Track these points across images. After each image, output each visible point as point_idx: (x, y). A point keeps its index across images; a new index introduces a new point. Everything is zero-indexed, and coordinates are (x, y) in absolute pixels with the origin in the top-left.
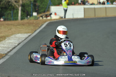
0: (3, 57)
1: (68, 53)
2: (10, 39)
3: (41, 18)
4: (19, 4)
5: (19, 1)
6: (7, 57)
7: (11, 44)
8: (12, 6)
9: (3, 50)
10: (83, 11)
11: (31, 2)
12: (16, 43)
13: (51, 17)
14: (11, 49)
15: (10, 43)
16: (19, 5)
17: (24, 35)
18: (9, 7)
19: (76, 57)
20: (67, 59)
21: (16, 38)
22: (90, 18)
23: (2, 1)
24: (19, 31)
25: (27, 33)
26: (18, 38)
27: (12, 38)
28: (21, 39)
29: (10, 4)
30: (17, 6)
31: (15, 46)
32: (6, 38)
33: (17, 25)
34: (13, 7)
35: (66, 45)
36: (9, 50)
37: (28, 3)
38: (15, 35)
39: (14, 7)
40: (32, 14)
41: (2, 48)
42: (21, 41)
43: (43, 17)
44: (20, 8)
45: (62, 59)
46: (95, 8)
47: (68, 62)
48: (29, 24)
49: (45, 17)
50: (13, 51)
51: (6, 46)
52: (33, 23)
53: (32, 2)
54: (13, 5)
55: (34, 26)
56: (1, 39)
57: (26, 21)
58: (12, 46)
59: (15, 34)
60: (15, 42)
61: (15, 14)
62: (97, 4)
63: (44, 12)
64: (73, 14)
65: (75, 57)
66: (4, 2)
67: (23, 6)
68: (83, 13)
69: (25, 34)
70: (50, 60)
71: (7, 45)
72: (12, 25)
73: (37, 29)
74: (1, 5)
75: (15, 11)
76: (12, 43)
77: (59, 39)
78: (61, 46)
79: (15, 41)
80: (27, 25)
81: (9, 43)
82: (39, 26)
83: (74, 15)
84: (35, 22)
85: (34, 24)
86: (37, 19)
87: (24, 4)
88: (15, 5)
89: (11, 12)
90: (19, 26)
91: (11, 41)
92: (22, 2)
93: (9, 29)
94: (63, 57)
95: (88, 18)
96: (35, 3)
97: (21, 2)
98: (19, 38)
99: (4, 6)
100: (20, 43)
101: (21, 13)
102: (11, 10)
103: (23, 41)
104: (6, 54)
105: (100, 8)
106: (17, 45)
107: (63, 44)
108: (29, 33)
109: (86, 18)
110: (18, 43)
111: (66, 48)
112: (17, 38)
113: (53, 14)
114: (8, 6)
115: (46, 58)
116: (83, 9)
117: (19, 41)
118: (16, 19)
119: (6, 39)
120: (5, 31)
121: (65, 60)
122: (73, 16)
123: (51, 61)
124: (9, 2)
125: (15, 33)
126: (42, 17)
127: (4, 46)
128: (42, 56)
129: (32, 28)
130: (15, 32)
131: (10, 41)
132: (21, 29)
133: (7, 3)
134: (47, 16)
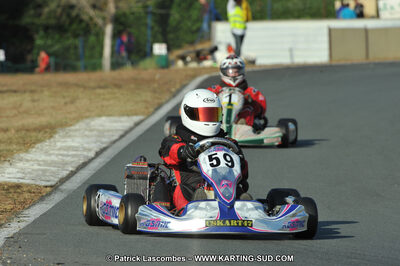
0: (42, 199)
1: (222, 190)
2: (70, 136)
3: (180, 63)
4: (105, 14)
5: (106, 4)
6: (57, 198)
7: (71, 153)
8: (81, 21)
9: (44, 171)
10: (325, 39)
11: (146, 7)
12: (90, 150)
13: (214, 60)
14: (71, 169)
15: (68, 148)
16: (104, 19)
17: (116, 122)
18: (71, 23)
19: (250, 205)
20: (218, 211)
21: (91, 130)
22: (349, 62)
23: (47, 5)
24: (103, 106)
25: (128, 115)
26: (98, 131)
27: (76, 130)
28: (106, 134)
29: (74, 13)
30: (100, 22)
31: (86, 160)
32: (55, 133)
33: (94, 88)
34: (83, 25)
35: (214, 162)
36: (65, 173)
37: (135, 10)
38: (87, 121)
39: (88, 25)
40: (151, 48)
41: (39, 165)
42: (106, 140)
43: (188, 59)
44: (109, 29)
45: (197, 213)
46: (366, 31)
47: (220, 223)
48: (139, 83)
49: (192, 60)
50: (78, 175)
51: (54, 158)
52: (152, 80)
53: (152, 8)
54: (85, 17)
55: (154, 91)
56: (40, 135)
57: (128, 71)
58: (76, 159)
59: (87, 117)
60: (86, 145)
61: (93, 48)
62: (372, 17)
63: (192, 43)
64: (291, 50)
65: (245, 205)
66: (53, 6)
67: (121, 23)
68: (326, 46)
69: (124, 119)
70: (155, 215)
71: (57, 155)
72: (77, 85)
73: (164, 101)
74: (43, 17)
75: (92, 39)
76: (75, 149)
77: (193, 137)
78: (196, 163)
79: (88, 143)
80: (132, 86)
81: (64, 150)
82: (171, 92)
83: (296, 53)
84: (157, 77)
85: (156, 85)
86: (167, 67)
87: (124, 15)
88: (91, 19)
89: (78, 42)
90: (101, 91)
91: (73, 141)
92: (117, 8)
93: (68, 100)
94: (203, 204)
95: (342, 62)
96: (163, 11)
97: (111, 8)
98: (101, 133)
99: (53, 22)
100: (103, 150)
101: (113, 47)
102: (76, 36)
103: (114, 142)
104: (55, 188)
106: (92, 154)
107: (203, 159)
108: (136, 114)
109: (334, 63)
110: (96, 147)
111: (215, 171)
112: (95, 133)
113: (222, 48)
114: (67, 23)
115: (141, 209)
116: (326, 32)
117: (102, 143)
118: (96, 66)
119: (57, 136)
120: (53, 108)
121: (210, 214)
122: (292, 56)
123: (158, 220)
124: (72, 7)
125: (88, 114)
126: (183, 58)
127: (48, 158)
128: (126, 200)
129: (147, 96)
130: (88, 110)
131: (70, 143)
132: (108, 100)
133: (64, 10)
134: (199, 57)
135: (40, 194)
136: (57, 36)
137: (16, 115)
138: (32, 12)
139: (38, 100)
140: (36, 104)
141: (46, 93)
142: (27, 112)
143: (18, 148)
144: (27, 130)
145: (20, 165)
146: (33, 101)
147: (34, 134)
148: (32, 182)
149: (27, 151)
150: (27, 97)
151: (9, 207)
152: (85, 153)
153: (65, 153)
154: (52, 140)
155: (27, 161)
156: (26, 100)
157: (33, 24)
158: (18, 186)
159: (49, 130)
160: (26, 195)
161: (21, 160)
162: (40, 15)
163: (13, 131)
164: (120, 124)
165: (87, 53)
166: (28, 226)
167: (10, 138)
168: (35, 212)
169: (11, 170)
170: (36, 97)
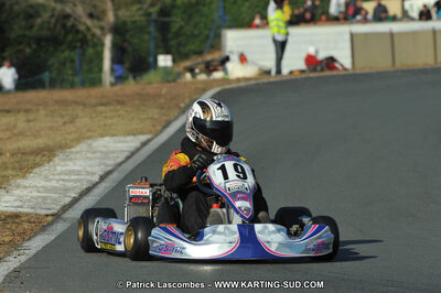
0: (44, 229)
2: (70, 160)
3: (188, 76)
4: (103, 23)
5: (104, 12)
6: (60, 227)
7: (73, 177)
8: (78, 32)
9: (44, 198)
10: (348, 45)
11: (150, 14)
12: (93, 174)
14: (73, 195)
15: (70, 173)
16: (102, 28)
17: (122, 142)
18: (66, 35)
21: (94, 152)
22: (373, 71)
23: (39, 16)
24: (105, 125)
25: (134, 135)
26: (101, 152)
27: (77, 153)
28: (111, 155)
29: (69, 24)
30: (98, 32)
31: (89, 185)
32: (54, 156)
33: (95, 106)
34: (80, 36)
36: (68, 200)
37: (137, 18)
38: (89, 142)
39: (85, 37)
40: (156, 60)
41: (39, 192)
42: (111, 163)
43: (197, 71)
44: (108, 40)
46: (392, 35)
48: (144, 99)
49: (201, 72)
50: (82, 202)
51: (54, 183)
52: (159, 96)
53: (154, 16)
54: (82, 28)
55: (162, 108)
56: (38, 159)
57: (131, 86)
58: (78, 184)
59: (88, 138)
60: (89, 169)
61: (91, 61)
62: (401, 20)
63: (200, 53)
66: (46, 16)
67: (119, 30)
68: (348, 53)
69: (129, 138)
71: (58, 181)
72: (76, 103)
73: (172, 117)
74: (35, 28)
75: (90, 51)
76: (77, 173)
79: (91, 166)
80: (137, 102)
81: (66, 174)
82: (180, 108)
84: (164, 91)
85: (163, 101)
86: (174, 81)
87: (125, 23)
88: (88, 29)
89: (75, 55)
90: (103, 108)
91: (75, 164)
92: (116, 16)
93: (66, 119)
95: (367, 71)
96: (167, 19)
97: (111, 17)
98: (105, 155)
99: (45, 33)
100: (108, 174)
102: (72, 48)
103: (121, 164)
104: (57, 216)
105: (414, 34)
106: (96, 179)
108: (142, 133)
109: (358, 72)
110: (100, 171)
112: (98, 155)
113: (234, 58)
114: (63, 32)
116: (348, 37)
117: (107, 166)
119: (56, 159)
120: (51, 128)
124: (67, 17)
125: (89, 134)
126: (191, 70)
127: (48, 184)
129: (154, 112)
130: (89, 130)
131: (71, 166)
132: (111, 118)
133: (57, 20)
134: (209, 68)
135: (40, 224)
136: (51, 49)
137: (10, 138)
138: (23, 23)
139: (34, 120)
140: (31, 124)
141: (42, 112)
142: (22, 134)
143: (14, 173)
144: (23, 154)
145: (17, 192)
146: (29, 121)
147: (31, 158)
148: (32, 211)
149: (24, 177)
150: (22, 117)
151: (7, 239)
152: (89, 177)
153: (67, 177)
154: (51, 163)
155: (25, 187)
156: (20, 121)
157: (24, 36)
158: (17, 216)
159: (47, 153)
160: (26, 225)
161: (18, 187)
162: (32, 27)
163: (8, 155)
164: (125, 144)
165: (85, 67)
166: (29, 259)
167: (4, 163)
168: (37, 244)
169: (7, 198)
170: (32, 116)
